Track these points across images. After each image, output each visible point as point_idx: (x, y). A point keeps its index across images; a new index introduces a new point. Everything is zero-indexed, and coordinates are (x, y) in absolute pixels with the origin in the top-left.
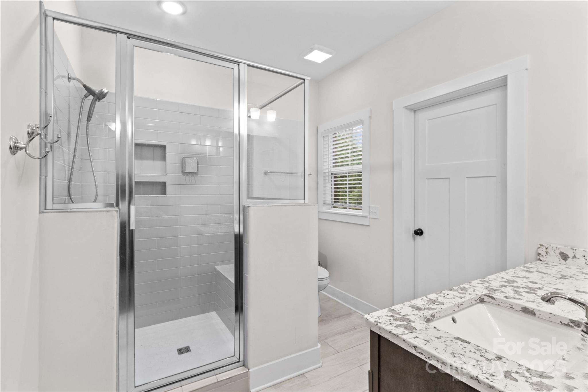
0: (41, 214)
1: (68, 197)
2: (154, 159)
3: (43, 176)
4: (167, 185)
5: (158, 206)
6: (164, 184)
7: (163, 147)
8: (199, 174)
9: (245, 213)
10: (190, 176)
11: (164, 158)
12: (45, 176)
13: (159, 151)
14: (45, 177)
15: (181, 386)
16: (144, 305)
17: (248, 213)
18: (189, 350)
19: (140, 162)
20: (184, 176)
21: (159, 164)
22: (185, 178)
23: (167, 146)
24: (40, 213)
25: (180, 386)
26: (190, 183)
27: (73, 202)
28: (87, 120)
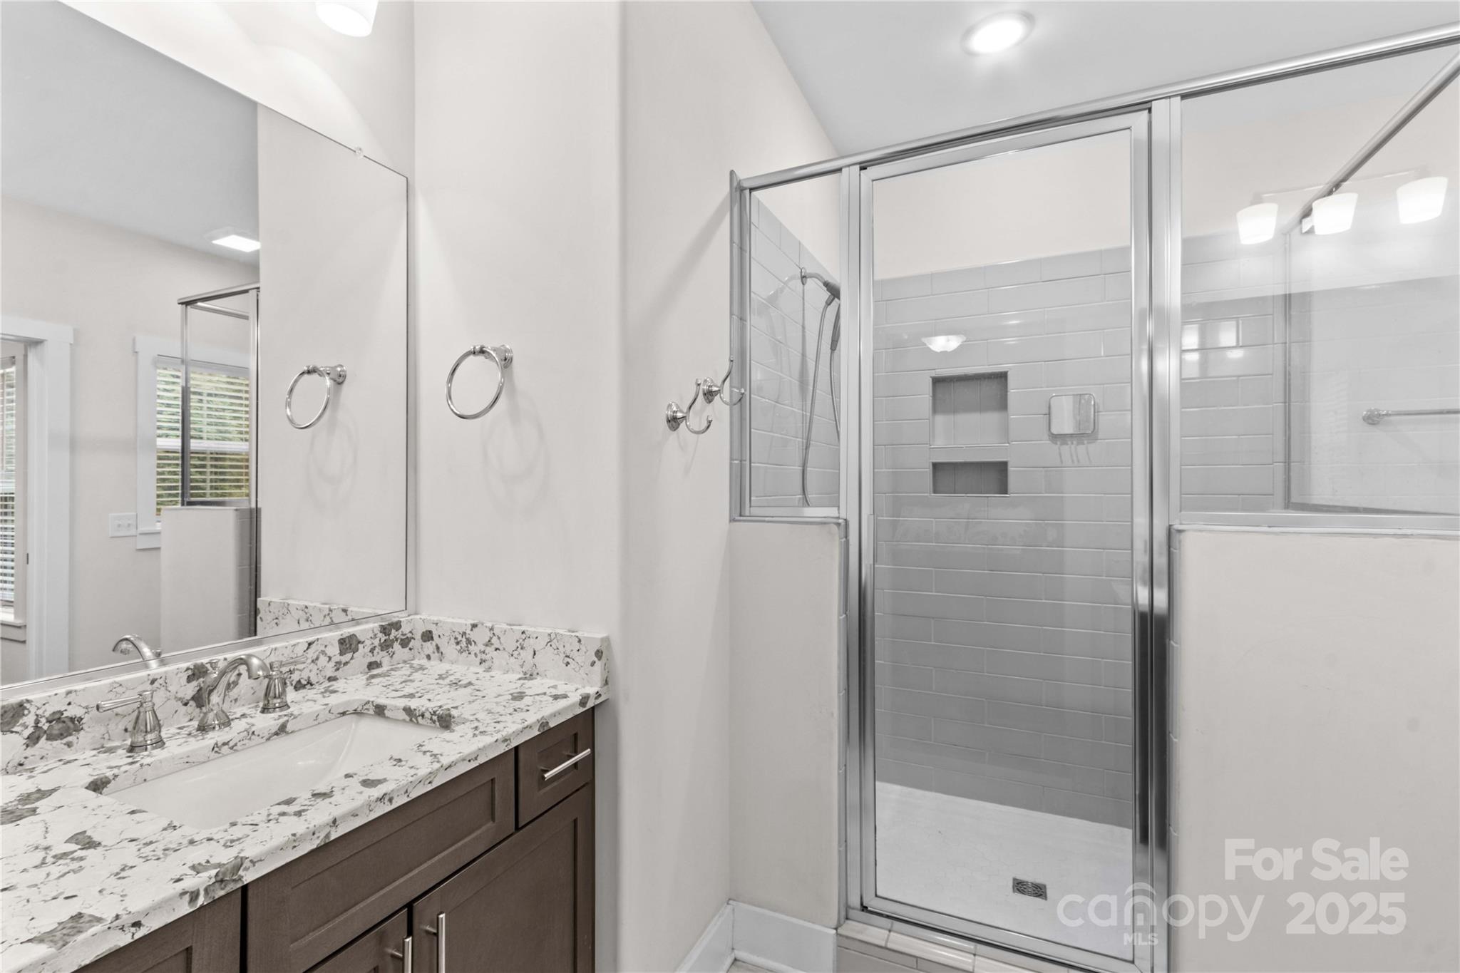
0: (731, 524)
1: (800, 496)
2: (981, 408)
3: (736, 460)
4: (1011, 469)
5: (988, 519)
6: (1002, 467)
7: (1002, 377)
8: (1100, 436)
9: (1172, 549)
10: (1072, 443)
11: (1003, 405)
12: (740, 459)
13: (990, 389)
14: (741, 461)
15: (975, 955)
16: (955, 745)
17: (1177, 551)
18: (1041, 895)
19: (949, 418)
20: (1056, 444)
21: (992, 418)
22: (1059, 449)
23: (1009, 373)
24: (730, 521)
25: (974, 952)
26: (1073, 461)
27: (808, 505)
28: (831, 348)
